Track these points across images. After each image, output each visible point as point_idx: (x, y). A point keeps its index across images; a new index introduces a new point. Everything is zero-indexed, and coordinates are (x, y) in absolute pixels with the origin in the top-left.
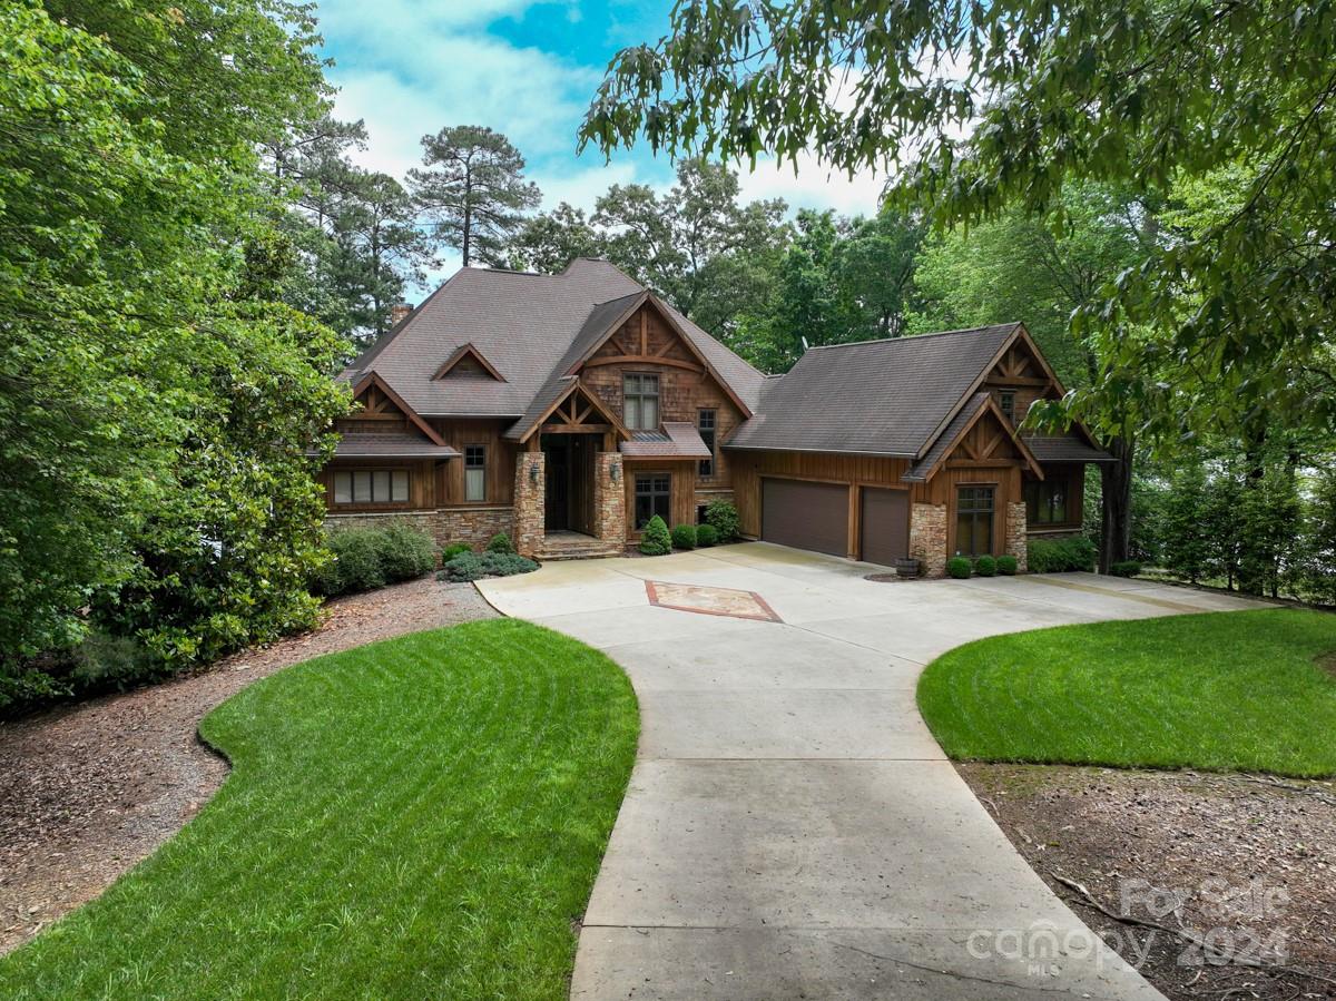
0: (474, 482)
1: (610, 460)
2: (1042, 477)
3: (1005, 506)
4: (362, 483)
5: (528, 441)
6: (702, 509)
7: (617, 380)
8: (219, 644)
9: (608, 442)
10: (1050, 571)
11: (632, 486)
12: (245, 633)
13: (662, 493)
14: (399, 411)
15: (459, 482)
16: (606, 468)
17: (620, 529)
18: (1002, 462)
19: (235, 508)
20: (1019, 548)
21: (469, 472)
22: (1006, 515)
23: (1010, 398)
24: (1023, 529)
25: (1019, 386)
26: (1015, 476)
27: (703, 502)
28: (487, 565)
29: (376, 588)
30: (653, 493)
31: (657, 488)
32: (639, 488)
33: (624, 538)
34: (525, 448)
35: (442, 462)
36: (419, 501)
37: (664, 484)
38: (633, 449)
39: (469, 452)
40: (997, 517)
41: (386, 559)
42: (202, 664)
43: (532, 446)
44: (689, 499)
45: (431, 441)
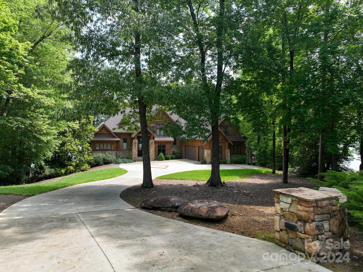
0: (125, 145)
1: (151, 141)
2: (233, 144)
3: (225, 150)
4: (102, 145)
5: (134, 137)
6: (174, 152)
7: (155, 125)
8: (69, 171)
9: (152, 137)
10: (235, 163)
11: (157, 147)
12: (74, 170)
13: (164, 148)
14: (109, 132)
15: (122, 145)
16: (151, 143)
17: (154, 155)
18: (224, 141)
19: (73, 148)
20: (228, 158)
21: (124, 144)
22: (225, 152)
23: (227, 128)
24: (229, 155)
25: (228, 126)
26: (227, 144)
27: (174, 150)
28: (124, 161)
29: (102, 165)
30: (162, 148)
31: (163, 147)
32: (158, 147)
33: (154, 157)
34: (134, 138)
35: (118, 141)
36: (113, 149)
37: (164, 147)
38: (157, 139)
39: (124, 140)
40: (223, 152)
41: (104, 160)
42: (66, 174)
43: (135, 138)
44: (170, 150)
45: (115, 137)
